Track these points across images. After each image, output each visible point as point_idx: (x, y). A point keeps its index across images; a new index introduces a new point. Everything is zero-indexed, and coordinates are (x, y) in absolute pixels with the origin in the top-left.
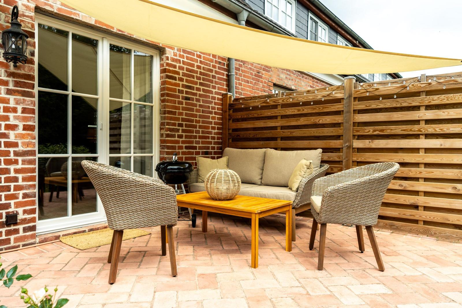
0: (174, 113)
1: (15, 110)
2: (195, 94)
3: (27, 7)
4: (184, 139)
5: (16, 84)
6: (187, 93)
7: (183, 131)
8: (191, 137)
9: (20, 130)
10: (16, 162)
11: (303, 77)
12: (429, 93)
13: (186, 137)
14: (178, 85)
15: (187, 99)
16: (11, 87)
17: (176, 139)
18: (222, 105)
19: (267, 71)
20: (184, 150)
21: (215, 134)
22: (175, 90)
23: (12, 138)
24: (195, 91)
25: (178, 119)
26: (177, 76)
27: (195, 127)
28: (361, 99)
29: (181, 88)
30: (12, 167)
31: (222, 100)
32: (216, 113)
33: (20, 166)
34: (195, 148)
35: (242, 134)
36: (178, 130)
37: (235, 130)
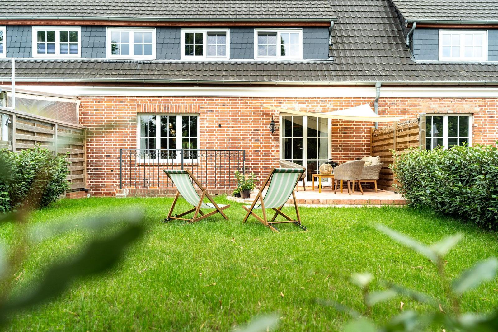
0: (337, 141)
1: (274, 146)
2: (351, 130)
3: (277, 114)
4: (343, 152)
5: (274, 138)
6: (344, 130)
7: (342, 149)
8: (347, 151)
9: (275, 152)
10: (274, 161)
11: (466, 101)
12: (410, 129)
13: (344, 151)
14: (339, 128)
15: (344, 133)
16: (273, 139)
17: (338, 152)
18: (370, 133)
19: (414, 106)
20: (343, 158)
21: (364, 149)
22: (337, 130)
23: (273, 154)
24: (350, 129)
25: (339, 143)
26: (338, 124)
27: (351, 146)
28: (399, 131)
29: (341, 129)
30: (273, 163)
31: (370, 131)
32: (365, 138)
33: (275, 163)
34: (350, 157)
35: (377, 149)
36: (339, 149)
37: (375, 147)
